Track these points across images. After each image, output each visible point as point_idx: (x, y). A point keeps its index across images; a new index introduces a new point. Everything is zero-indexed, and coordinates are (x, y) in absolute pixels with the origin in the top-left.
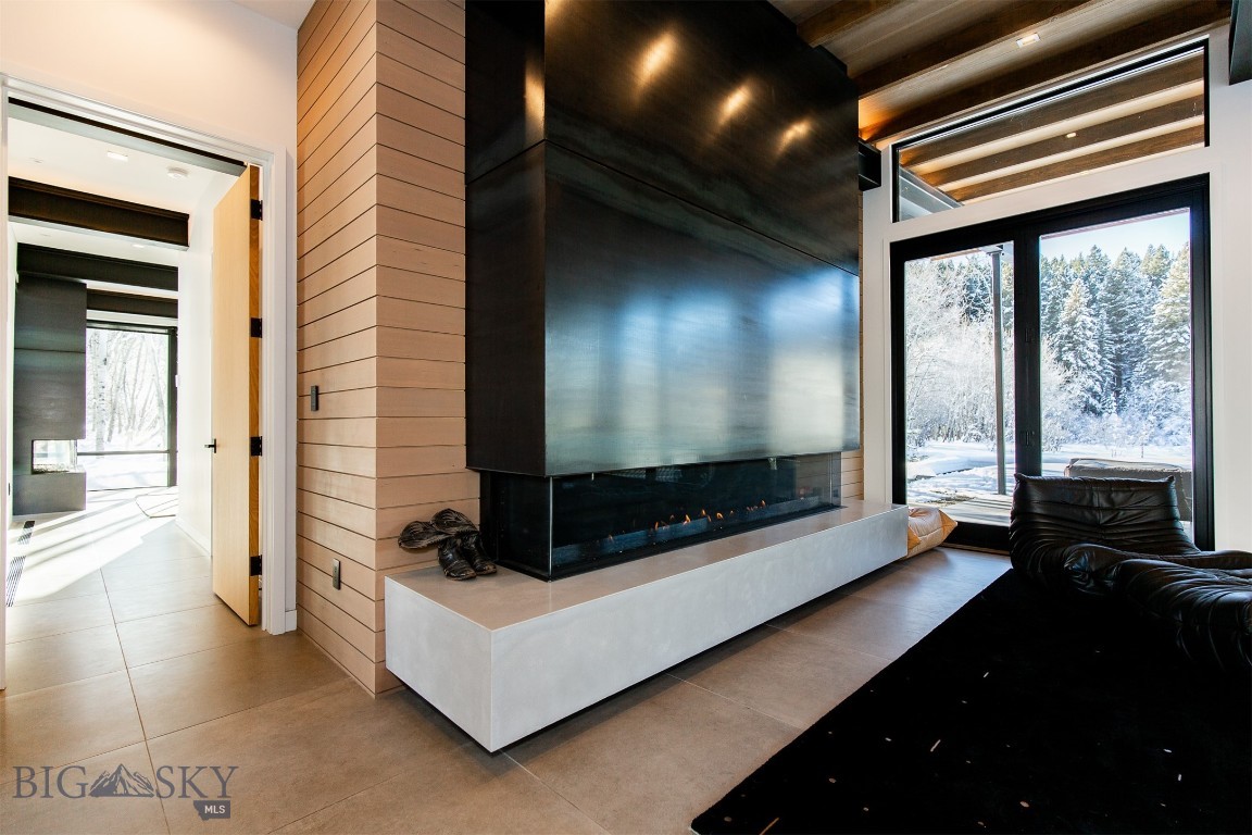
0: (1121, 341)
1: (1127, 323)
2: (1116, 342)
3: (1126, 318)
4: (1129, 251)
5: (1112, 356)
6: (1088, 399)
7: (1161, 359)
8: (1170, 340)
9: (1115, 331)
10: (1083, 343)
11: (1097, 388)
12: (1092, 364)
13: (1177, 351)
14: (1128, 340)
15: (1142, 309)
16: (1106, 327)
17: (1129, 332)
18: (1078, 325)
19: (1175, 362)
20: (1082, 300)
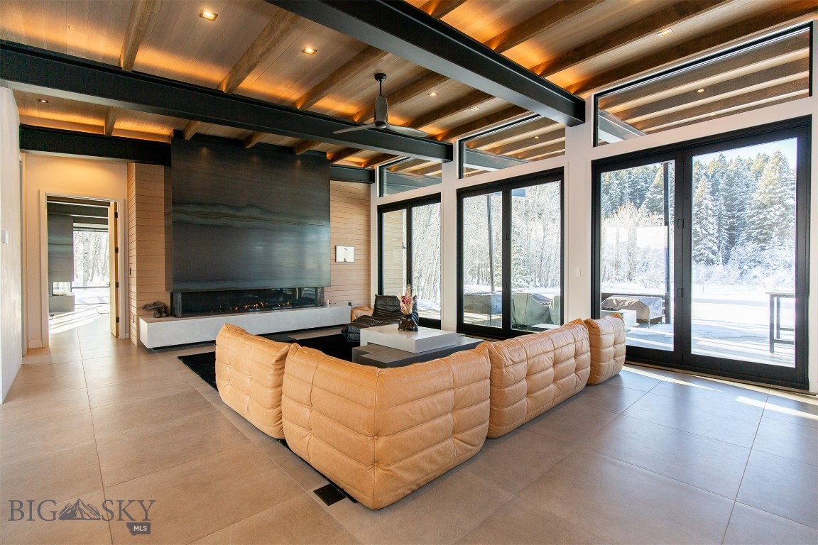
0: (733, 217)
1: (738, 205)
2: (730, 218)
3: (737, 202)
4: (741, 157)
5: (727, 227)
6: (708, 255)
7: (757, 229)
8: (761, 217)
9: (729, 210)
10: (706, 219)
11: (715, 248)
12: (711, 232)
13: (765, 224)
14: (738, 216)
15: (748, 196)
16: (723, 208)
17: (739, 211)
18: (703, 207)
19: (765, 231)
20: (706, 190)
